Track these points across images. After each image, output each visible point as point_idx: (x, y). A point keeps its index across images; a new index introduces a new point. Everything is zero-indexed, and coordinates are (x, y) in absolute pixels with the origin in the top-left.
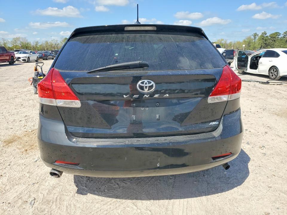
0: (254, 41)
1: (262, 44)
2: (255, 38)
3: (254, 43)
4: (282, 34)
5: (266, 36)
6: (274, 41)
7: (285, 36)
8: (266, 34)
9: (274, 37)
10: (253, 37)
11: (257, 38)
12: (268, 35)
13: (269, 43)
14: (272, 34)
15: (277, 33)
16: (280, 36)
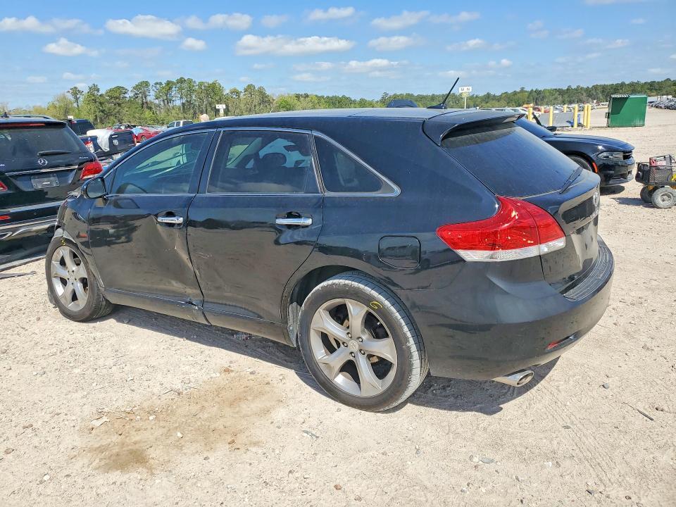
0: (75, 105)
1: (95, 111)
2: (77, 99)
3: (77, 111)
4: (130, 90)
5: (99, 94)
6: (119, 105)
7: (136, 94)
8: (98, 90)
9: (117, 98)
10: (70, 97)
11: (81, 99)
12: (102, 91)
13: (110, 110)
14: (110, 90)
15: (119, 88)
16: (126, 95)
